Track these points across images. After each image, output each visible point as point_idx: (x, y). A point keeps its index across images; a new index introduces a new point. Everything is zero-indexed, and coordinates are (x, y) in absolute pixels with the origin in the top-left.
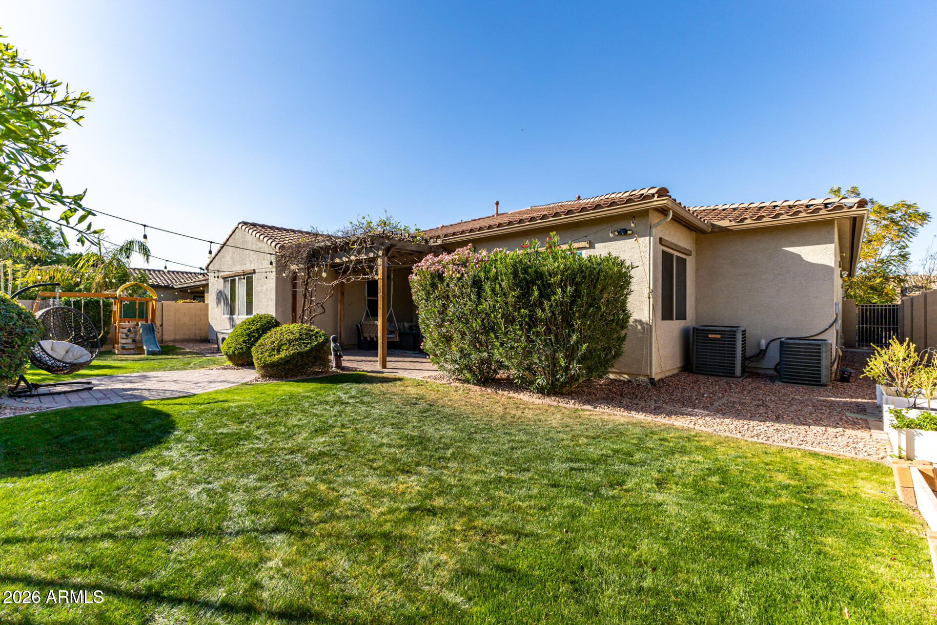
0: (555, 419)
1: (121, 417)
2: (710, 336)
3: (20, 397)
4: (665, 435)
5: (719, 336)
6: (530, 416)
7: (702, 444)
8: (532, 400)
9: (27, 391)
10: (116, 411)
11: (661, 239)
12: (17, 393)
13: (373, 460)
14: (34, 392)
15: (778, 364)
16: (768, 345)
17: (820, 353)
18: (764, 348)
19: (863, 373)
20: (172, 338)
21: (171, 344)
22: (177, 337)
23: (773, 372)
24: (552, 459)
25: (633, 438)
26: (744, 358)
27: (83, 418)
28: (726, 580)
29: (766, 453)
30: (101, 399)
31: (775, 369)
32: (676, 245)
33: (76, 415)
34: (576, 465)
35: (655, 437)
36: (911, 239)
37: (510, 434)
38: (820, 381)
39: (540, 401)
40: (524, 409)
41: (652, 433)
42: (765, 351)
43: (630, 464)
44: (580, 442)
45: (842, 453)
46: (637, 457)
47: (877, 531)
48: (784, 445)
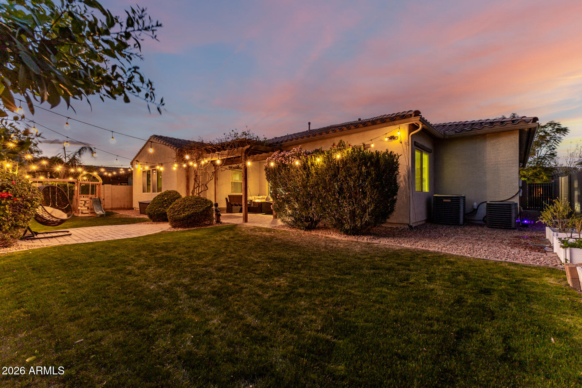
0: (357, 248)
1: (95, 249)
2: (444, 200)
3: (28, 240)
4: (425, 255)
5: (450, 201)
6: (342, 247)
7: (449, 260)
8: (340, 238)
9: (31, 236)
10: (91, 246)
11: (415, 142)
12: (25, 237)
13: (256, 270)
14: (36, 237)
15: (485, 217)
16: (479, 206)
17: (511, 209)
18: (476, 208)
19: (538, 220)
20: (110, 207)
21: (110, 211)
22: (113, 207)
23: (482, 222)
24: (362, 268)
25: (407, 257)
26: (465, 214)
27: (72, 250)
28: (480, 326)
29: (487, 264)
30: (78, 240)
31: (483, 220)
32: (423, 146)
33: (67, 249)
34: (377, 271)
35: (420, 256)
36: (558, 144)
37: (332, 256)
38: (511, 226)
39: (346, 239)
40: (337, 243)
41: (417, 254)
42: (477, 209)
43: (409, 270)
44: (376, 260)
45: (531, 263)
46: (412, 267)
47: (561, 301)
48: (497, 259)
